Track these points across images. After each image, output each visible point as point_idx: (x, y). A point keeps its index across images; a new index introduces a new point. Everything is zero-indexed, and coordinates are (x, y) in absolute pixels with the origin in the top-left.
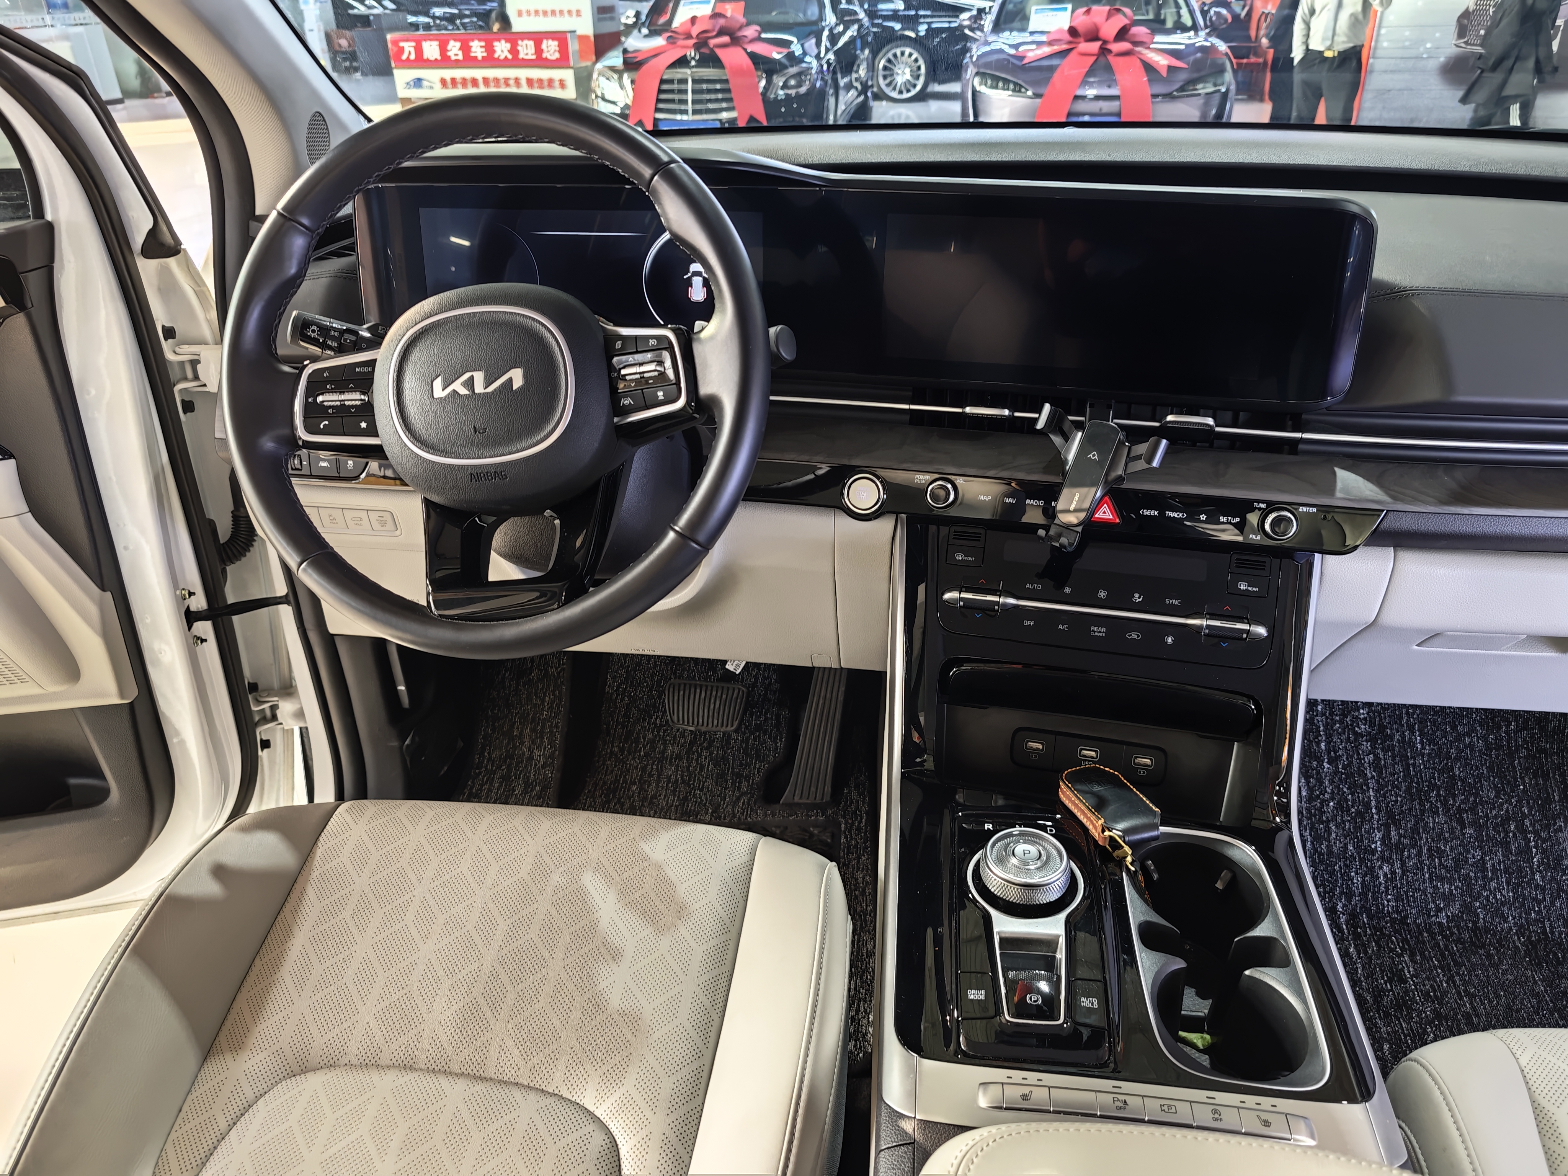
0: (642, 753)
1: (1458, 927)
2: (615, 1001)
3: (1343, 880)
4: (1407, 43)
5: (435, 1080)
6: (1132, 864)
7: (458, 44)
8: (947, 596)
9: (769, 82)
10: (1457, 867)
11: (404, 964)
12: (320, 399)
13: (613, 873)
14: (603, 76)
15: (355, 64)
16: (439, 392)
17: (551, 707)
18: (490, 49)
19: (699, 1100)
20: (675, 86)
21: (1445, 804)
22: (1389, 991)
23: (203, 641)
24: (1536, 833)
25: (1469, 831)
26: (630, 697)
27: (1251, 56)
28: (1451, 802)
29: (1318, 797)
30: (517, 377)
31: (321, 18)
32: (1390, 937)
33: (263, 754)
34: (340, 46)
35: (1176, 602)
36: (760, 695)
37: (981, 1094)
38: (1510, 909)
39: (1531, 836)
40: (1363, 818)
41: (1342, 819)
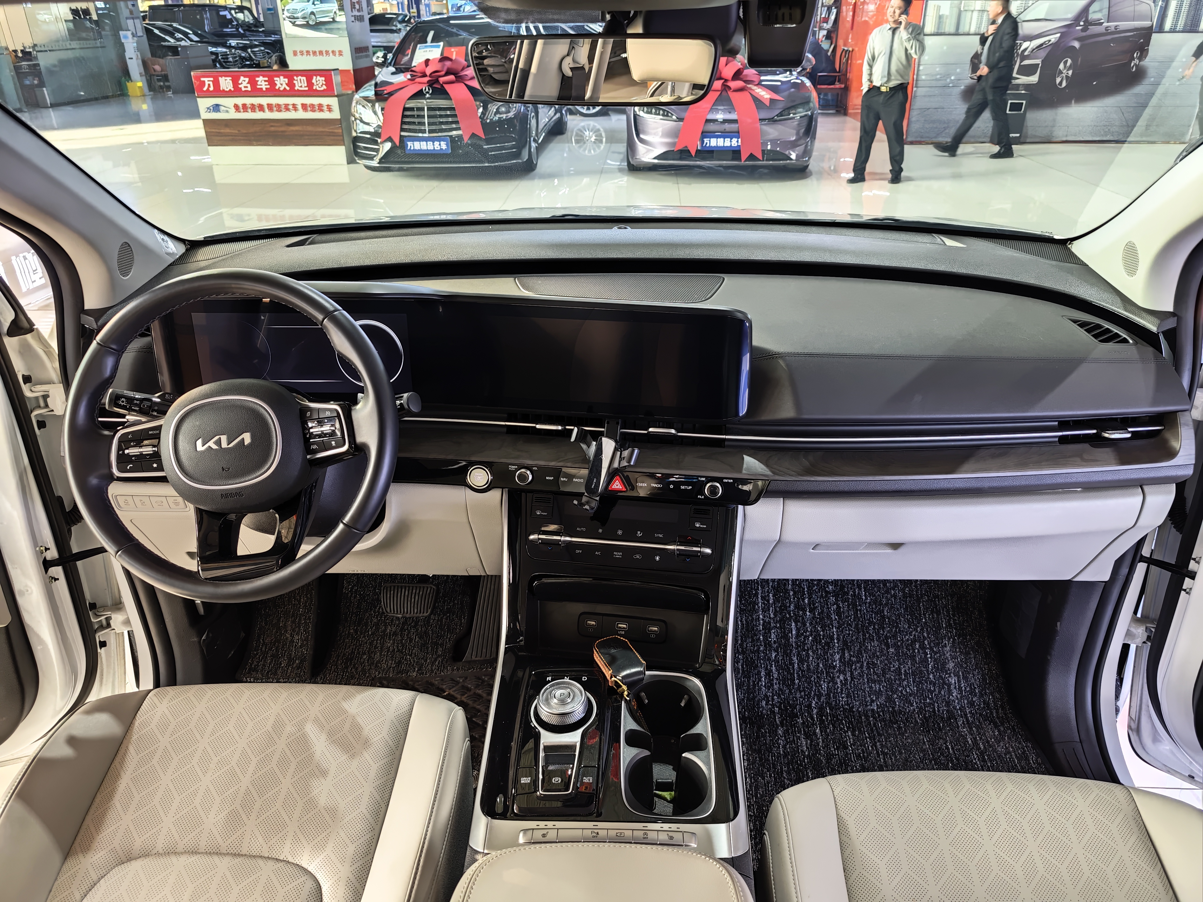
0: (370, 633)
1: (883, 711)
2: (322, 801)
3: (816, 686)
4: (938, 77)
5: (211, 858)
6: (627, 696)
7: (247, 80)
8: (532, 537)
9: (485, 108)
10: (884, 673)
11: (191, 790)
12: (127, 451)
13: (325, 723)
14: (360, 104)
15: (167, 84)
16: (200, 447)
17: (305, 606)
18: (272, 83)
19: (370, 856)
20: (415, 113)
21: (878, 634)
22: (836, 755)
23: (56, 579)
24: (931, 649)
25: (892, 650)
26: (360, 595)
27: (837, 83)
28: (882, 632)
29: (802, 634)
30: (247, 438)
31: (139, 49)
32: (842, 720)
33: (102, 652)
34: (155, 70)
35: (661, 536)
36: (450, 588)
37: (521, 835)
38: (914, 698)
39: (928, 651)
40: (829, 646)
41: (816, 648)
